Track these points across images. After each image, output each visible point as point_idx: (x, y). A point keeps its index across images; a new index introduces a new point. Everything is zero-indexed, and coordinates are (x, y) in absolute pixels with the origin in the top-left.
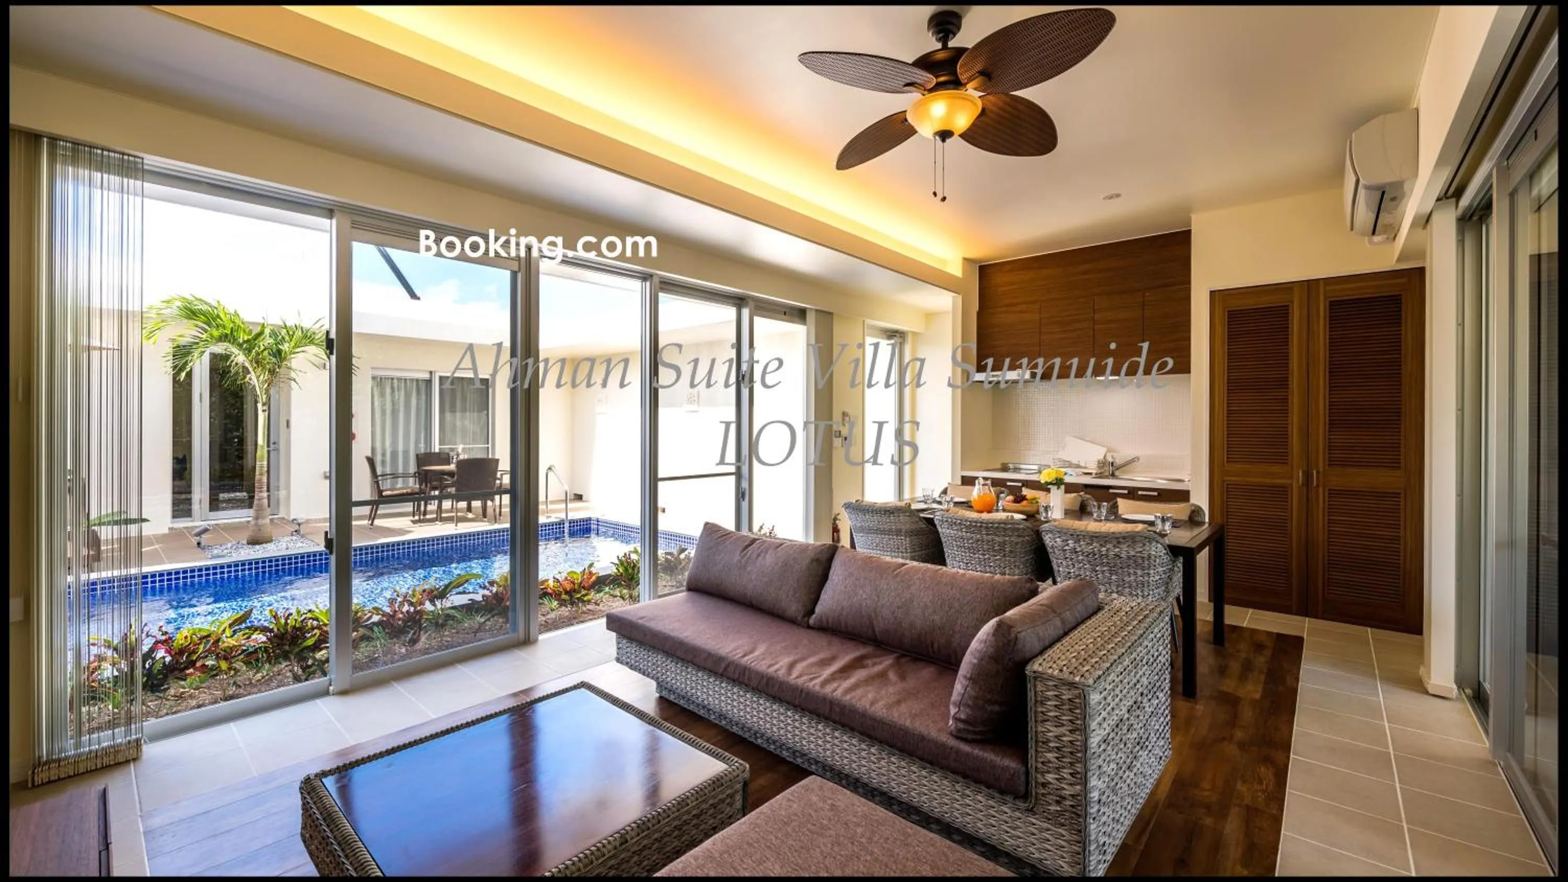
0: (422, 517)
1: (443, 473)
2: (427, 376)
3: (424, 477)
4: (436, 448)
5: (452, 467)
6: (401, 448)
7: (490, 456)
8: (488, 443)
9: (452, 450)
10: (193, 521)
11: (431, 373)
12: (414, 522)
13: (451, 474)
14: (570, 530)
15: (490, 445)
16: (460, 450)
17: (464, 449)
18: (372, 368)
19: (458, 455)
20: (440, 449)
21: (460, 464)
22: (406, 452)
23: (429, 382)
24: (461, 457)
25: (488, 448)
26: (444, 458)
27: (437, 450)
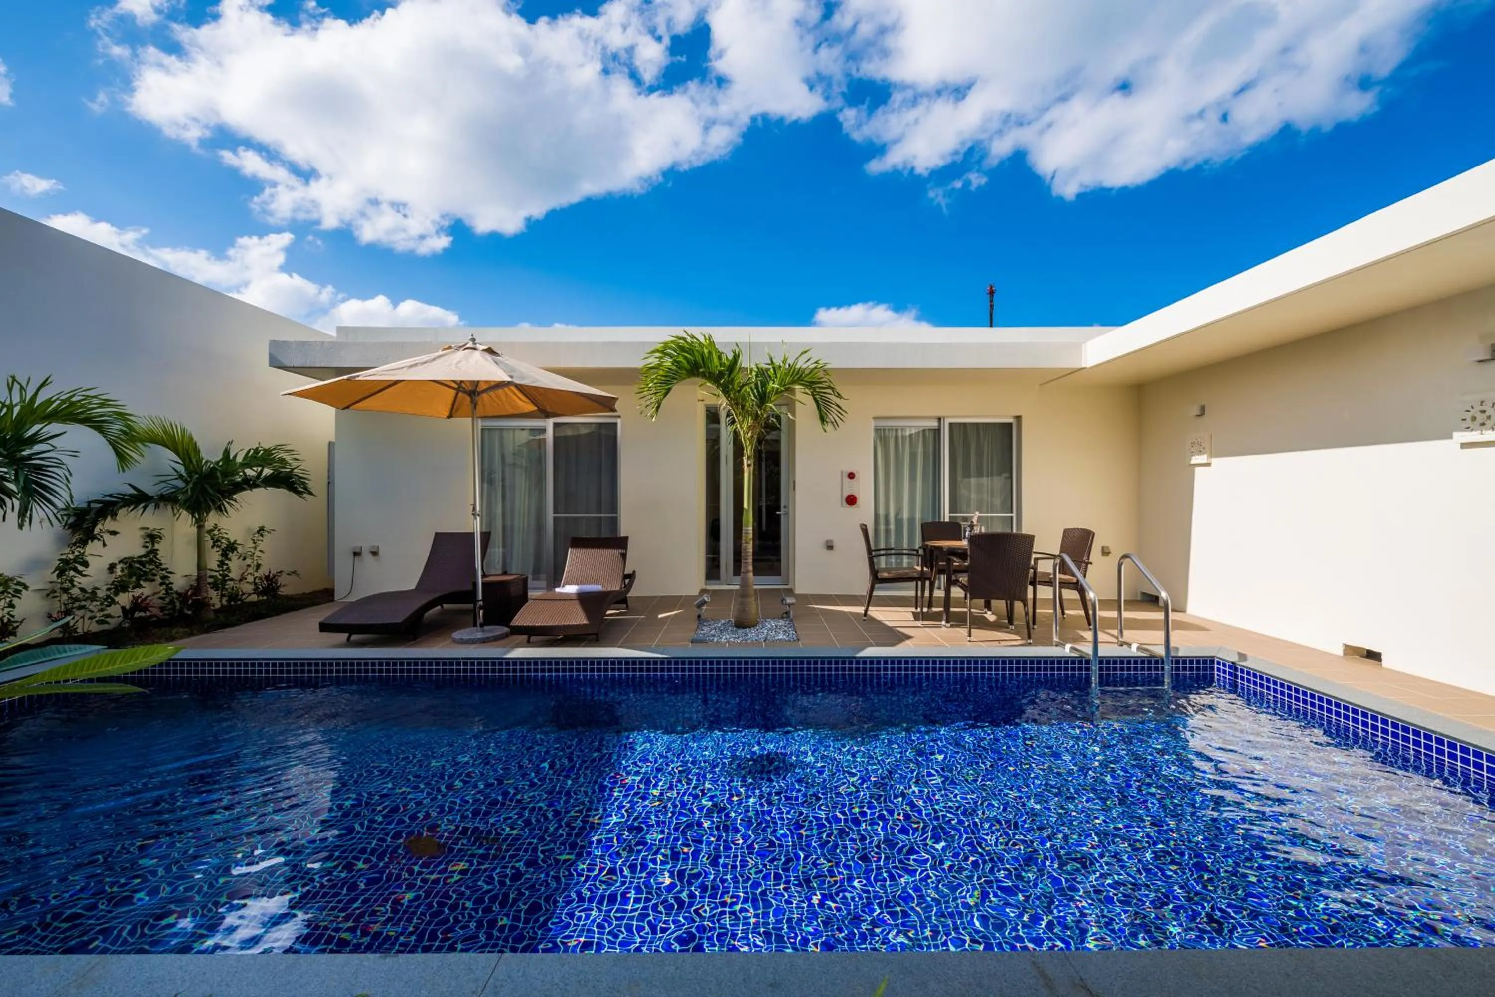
0: (925, 610)
1: (953, 552)
2: (934, 424)
3: (930, 557)
4: (946, 517)
5: (964, 543)
6: (906, 515)
7: (1014, 531)
8: (1012, 512)
9: (965, 519)
10: (720, 584)
11: (939, 419)
12: (916, 617)
13: (961, 554)
14: (1101, 676)
15: (1014, 515)
16: (975, 520)
17: (979, 518)
18: (875, 418)
19: (972, 527)
20: (950, 517)
21: (973, 540)
22: (912, 521)
23: (937, 432)
24: (977, 531)
25: (1011, 518)
26: (953, 530)
27: (947, 520)
